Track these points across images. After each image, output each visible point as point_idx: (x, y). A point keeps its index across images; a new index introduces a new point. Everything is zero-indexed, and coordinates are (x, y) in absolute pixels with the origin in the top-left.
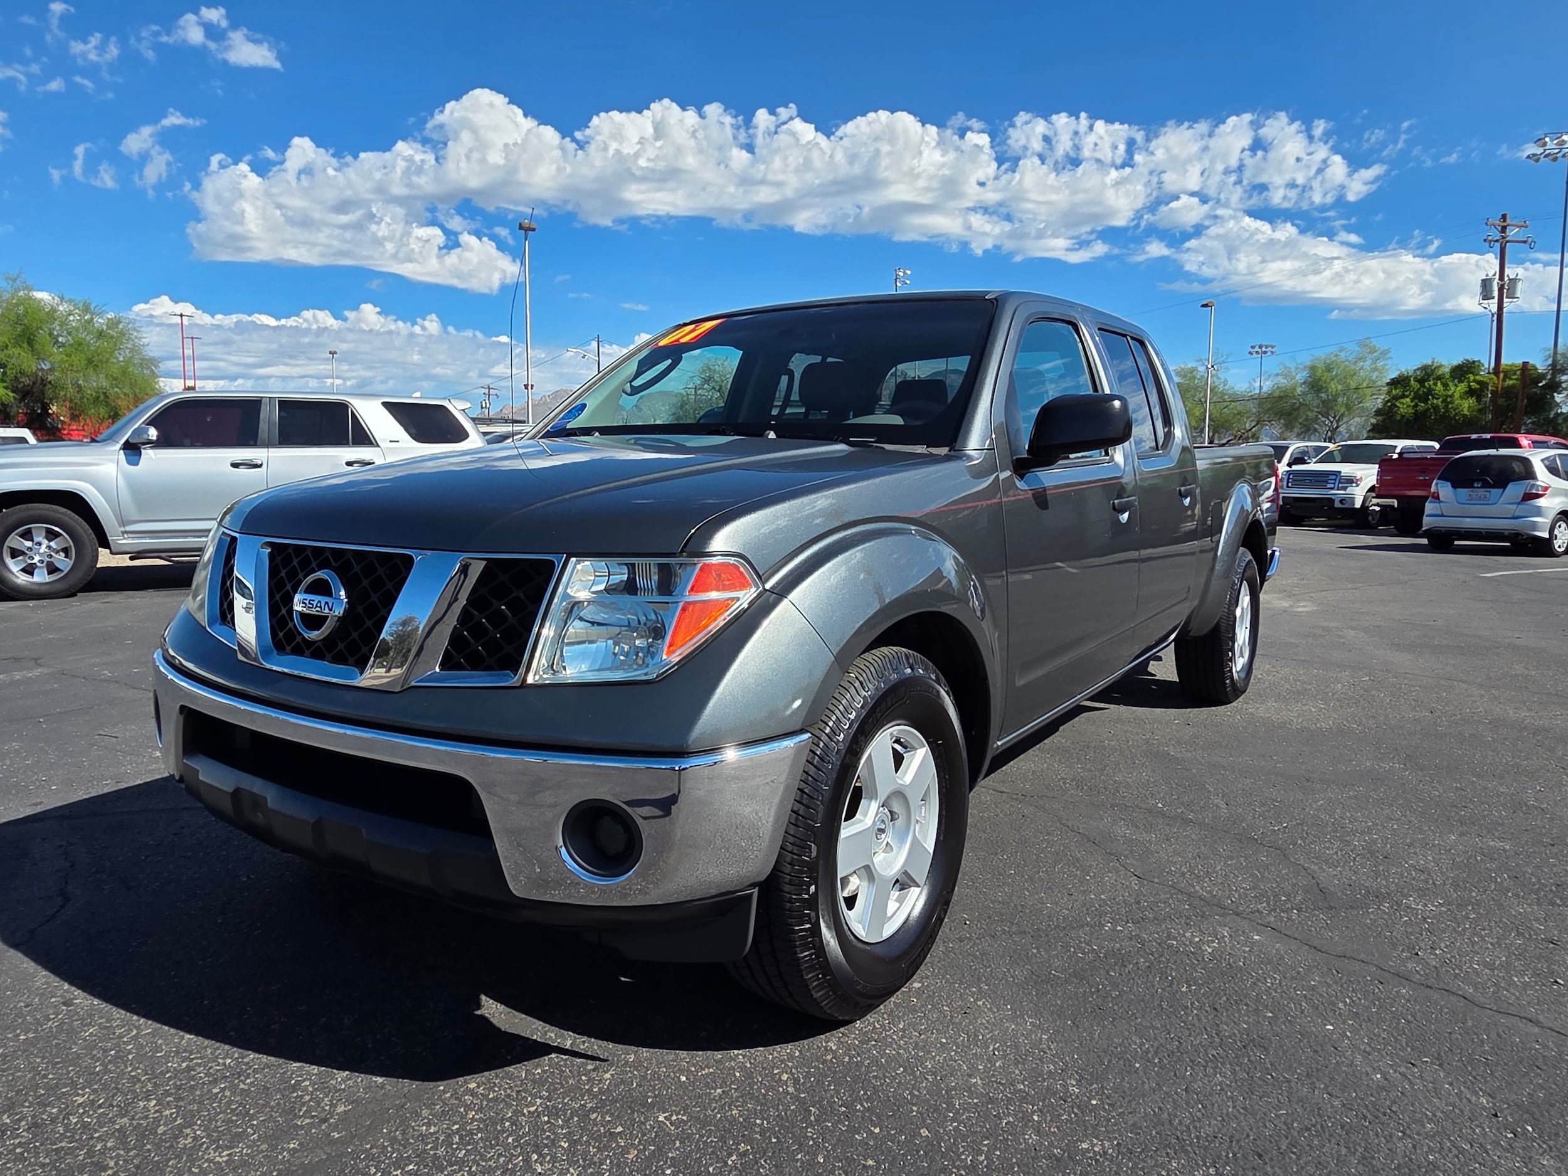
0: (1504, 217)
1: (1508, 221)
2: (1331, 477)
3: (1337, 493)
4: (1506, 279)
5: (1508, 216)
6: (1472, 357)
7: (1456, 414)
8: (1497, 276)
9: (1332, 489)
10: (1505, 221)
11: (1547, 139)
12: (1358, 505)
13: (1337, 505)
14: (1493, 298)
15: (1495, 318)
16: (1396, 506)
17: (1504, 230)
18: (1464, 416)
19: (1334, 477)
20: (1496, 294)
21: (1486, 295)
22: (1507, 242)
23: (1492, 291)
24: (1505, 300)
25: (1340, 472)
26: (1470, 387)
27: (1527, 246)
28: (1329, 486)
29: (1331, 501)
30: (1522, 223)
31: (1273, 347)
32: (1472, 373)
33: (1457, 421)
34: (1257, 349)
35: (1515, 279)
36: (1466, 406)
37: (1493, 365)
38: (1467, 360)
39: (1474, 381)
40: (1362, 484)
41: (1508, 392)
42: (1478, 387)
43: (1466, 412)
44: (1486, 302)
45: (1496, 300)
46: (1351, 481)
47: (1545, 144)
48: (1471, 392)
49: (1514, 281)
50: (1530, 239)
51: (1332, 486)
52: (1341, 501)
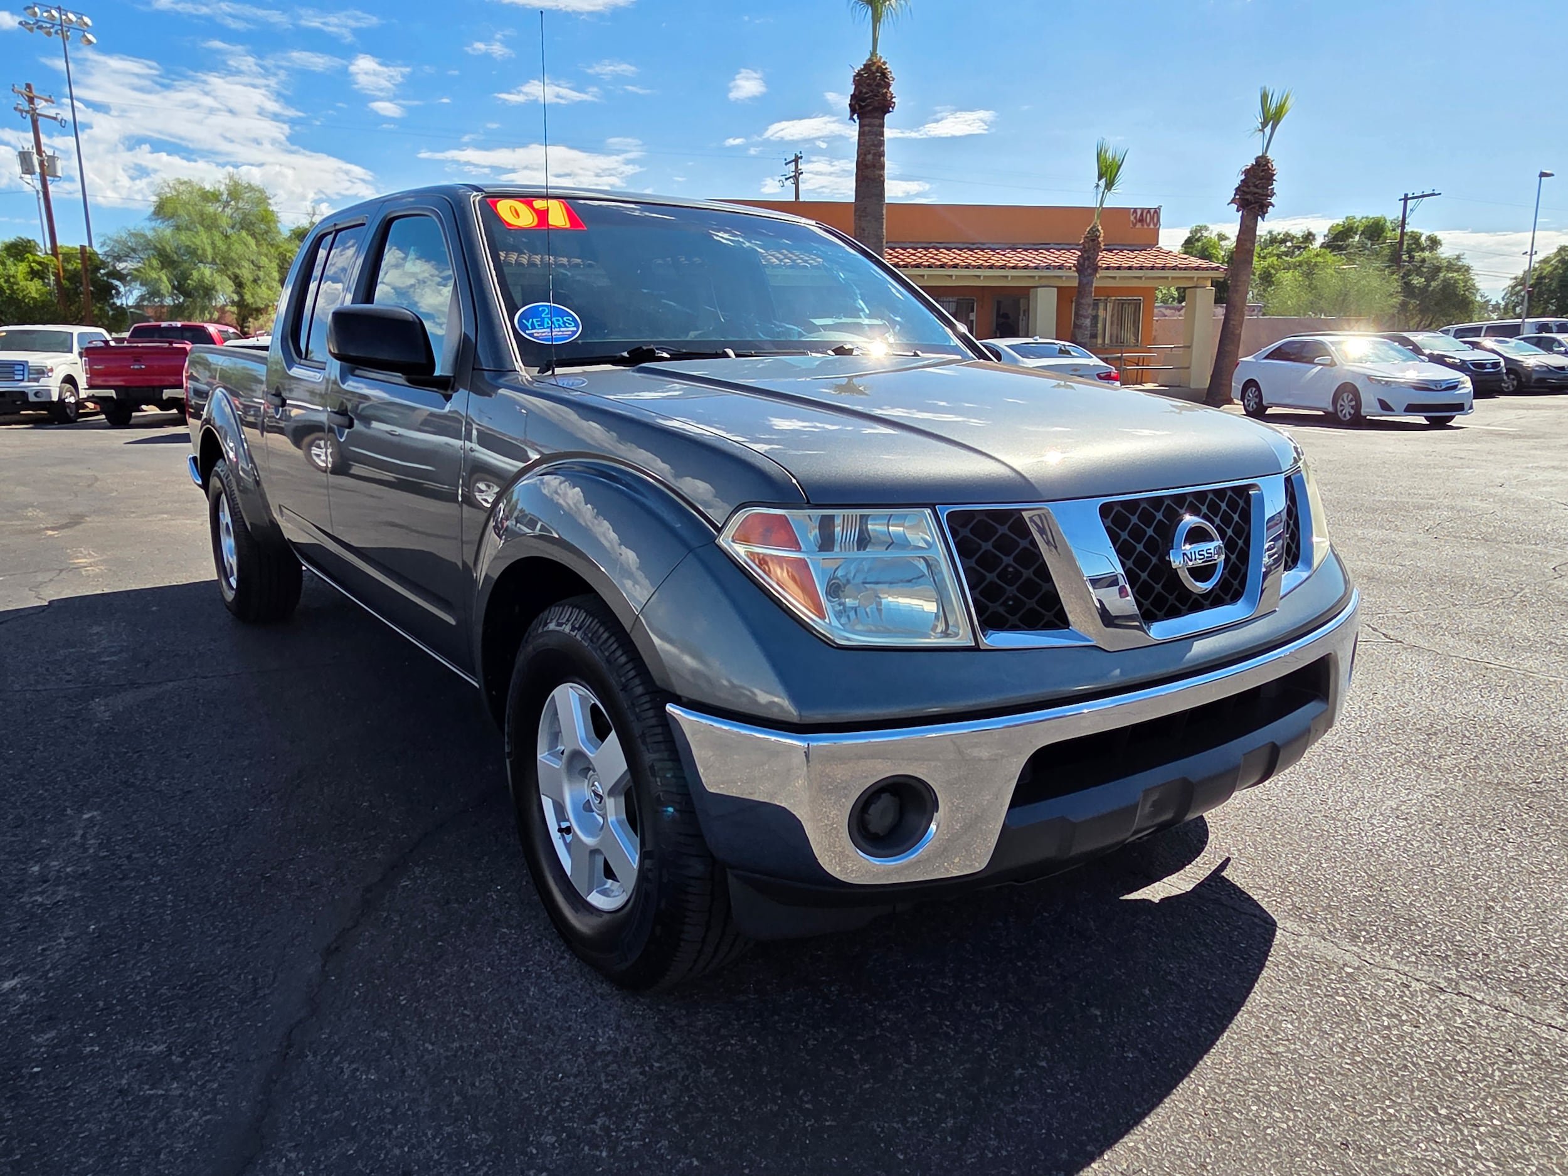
0: (29, 87)
1: (33, 92)
2: (17, 367)
3: (29, 386)
4: (44, 154)
5: (33, 87)
6: (27, 235)
7: (24, 296)
8: (35, 151)
9: (22, 380)
10: (30, 91)
12: (55, 398)
13: (32, 398)
14: (34, 174)
15: (42, 198)
16: (115, 396)
17: (31, 101)
18: (33, 298)
19: (21, 367)
20: (37, 170)
21: (27, 169)
22: (38, 115)
24: (48, 180)
25: (27, 362)
26: (31, 267)
28: (17, 377)
29: (24, 394)
32: (29, 252)
33: (27, 304)
35: (53, 156)
36: (34, 289)
37: (48, 245)
38: (20, 238)
39: (34, 261)
40: (54, 374)
41: (73, 277)
42: (40, 268)
43: (34, 295)
44: (28, 177)
45: (38, 176)
46: (41, 372)
48: (34, 274)
49: (52, 159)
51: (21, 377)
52: (36, 394)
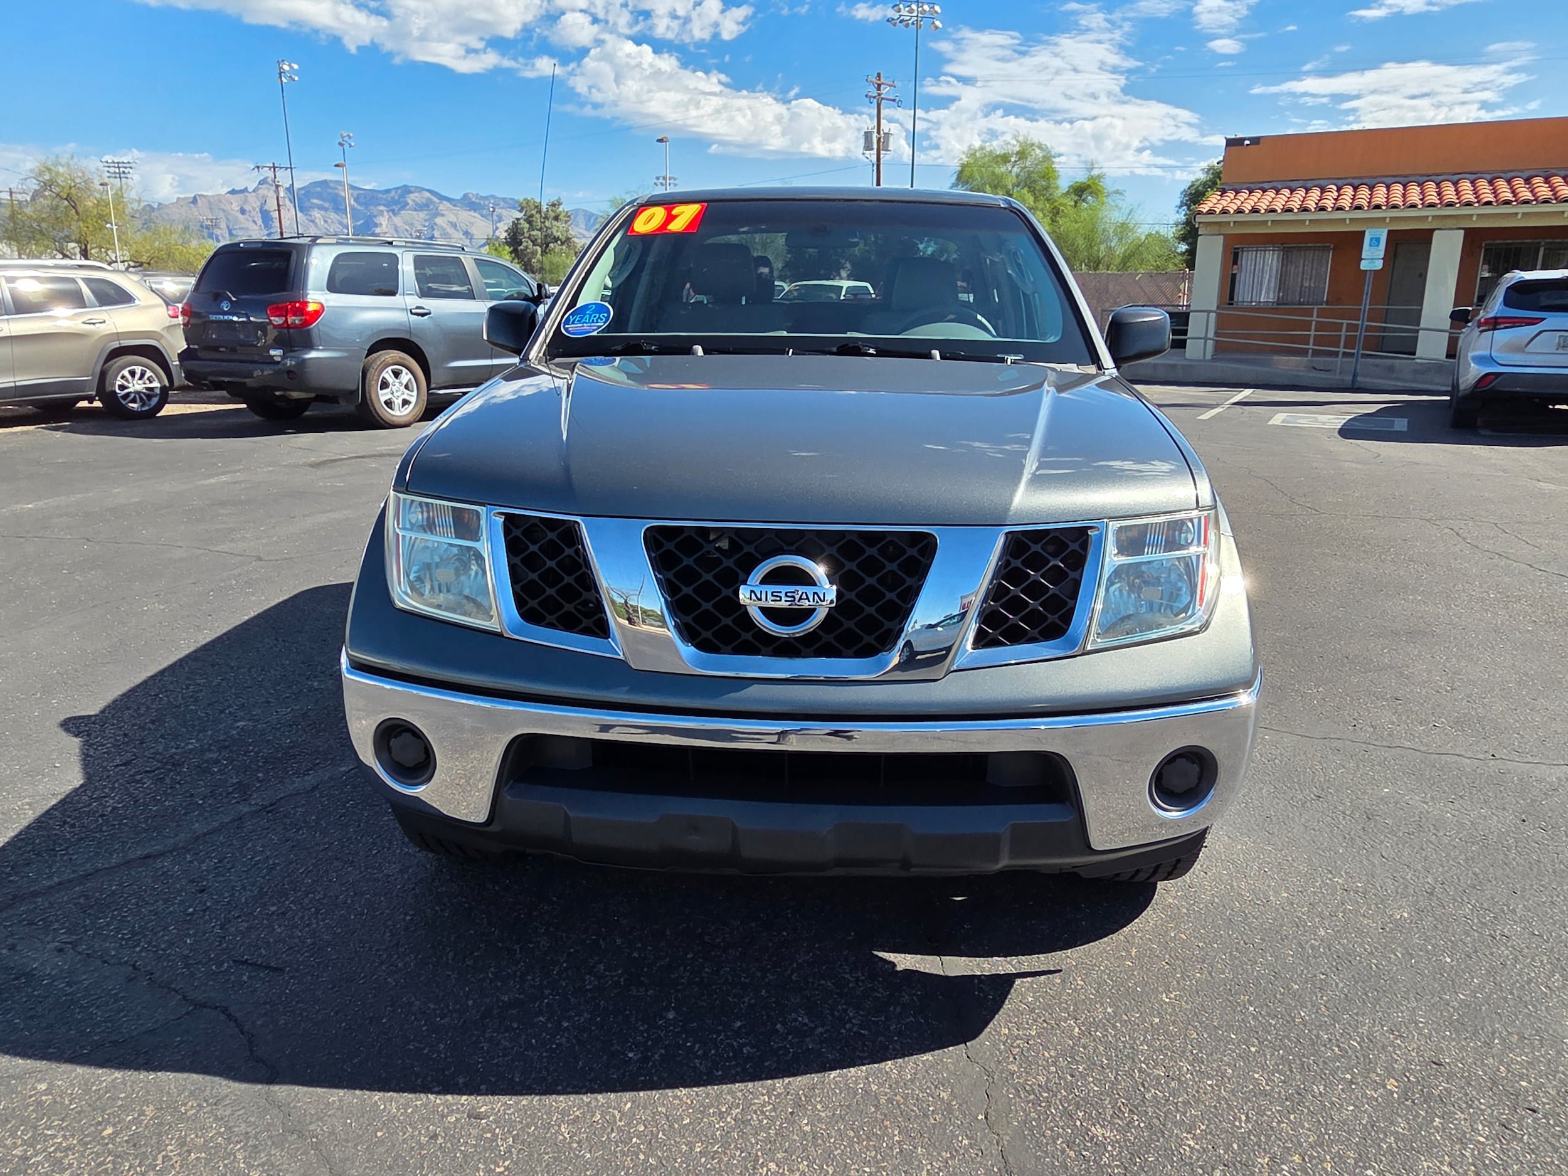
0: (879, 75)
1: (882, 80)
4: (882, 132)
5: (882, 76)
8: (875, 130)
10: (879, 80)
11: (901, 6)
14: (872, 149)
15: (875, 167)
17: (879, 88)
20: (875, 146)
21: (868, 147)
22: (882, 99)
23: (872, 143)
24: (882, 152)
27: (895, 104)
30: (891, 83)
31: (675, 179)
34: (661, 180)
35: (888, 134)
44: (868, 152)
45: (875, 151)
47: (899, 11)
49: (887, 135)
50: (897, 99)
